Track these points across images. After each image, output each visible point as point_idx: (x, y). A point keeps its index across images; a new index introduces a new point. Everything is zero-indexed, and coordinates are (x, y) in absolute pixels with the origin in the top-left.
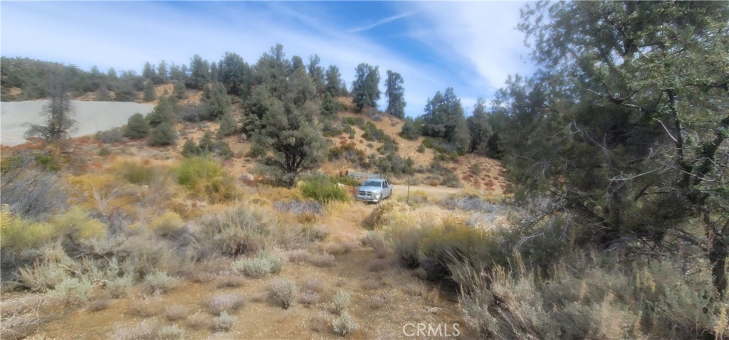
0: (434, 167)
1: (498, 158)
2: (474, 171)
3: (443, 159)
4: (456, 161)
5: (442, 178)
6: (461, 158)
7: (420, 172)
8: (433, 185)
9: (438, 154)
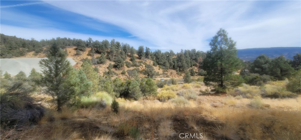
0: (163, 73)
1: (175, 70)
2: (171, 73)
3: (164, 71)
4: (167, 72)
5: (166, 76)
6: (168, 71)
7: (161, 75)
8: (165, 77)
9: (163, 70)
